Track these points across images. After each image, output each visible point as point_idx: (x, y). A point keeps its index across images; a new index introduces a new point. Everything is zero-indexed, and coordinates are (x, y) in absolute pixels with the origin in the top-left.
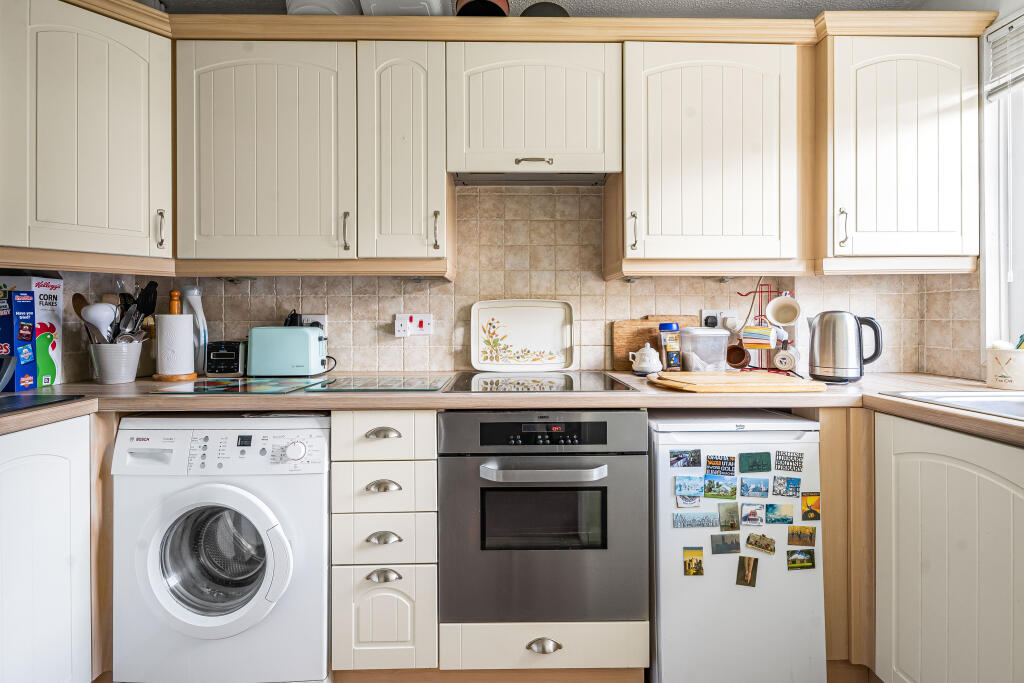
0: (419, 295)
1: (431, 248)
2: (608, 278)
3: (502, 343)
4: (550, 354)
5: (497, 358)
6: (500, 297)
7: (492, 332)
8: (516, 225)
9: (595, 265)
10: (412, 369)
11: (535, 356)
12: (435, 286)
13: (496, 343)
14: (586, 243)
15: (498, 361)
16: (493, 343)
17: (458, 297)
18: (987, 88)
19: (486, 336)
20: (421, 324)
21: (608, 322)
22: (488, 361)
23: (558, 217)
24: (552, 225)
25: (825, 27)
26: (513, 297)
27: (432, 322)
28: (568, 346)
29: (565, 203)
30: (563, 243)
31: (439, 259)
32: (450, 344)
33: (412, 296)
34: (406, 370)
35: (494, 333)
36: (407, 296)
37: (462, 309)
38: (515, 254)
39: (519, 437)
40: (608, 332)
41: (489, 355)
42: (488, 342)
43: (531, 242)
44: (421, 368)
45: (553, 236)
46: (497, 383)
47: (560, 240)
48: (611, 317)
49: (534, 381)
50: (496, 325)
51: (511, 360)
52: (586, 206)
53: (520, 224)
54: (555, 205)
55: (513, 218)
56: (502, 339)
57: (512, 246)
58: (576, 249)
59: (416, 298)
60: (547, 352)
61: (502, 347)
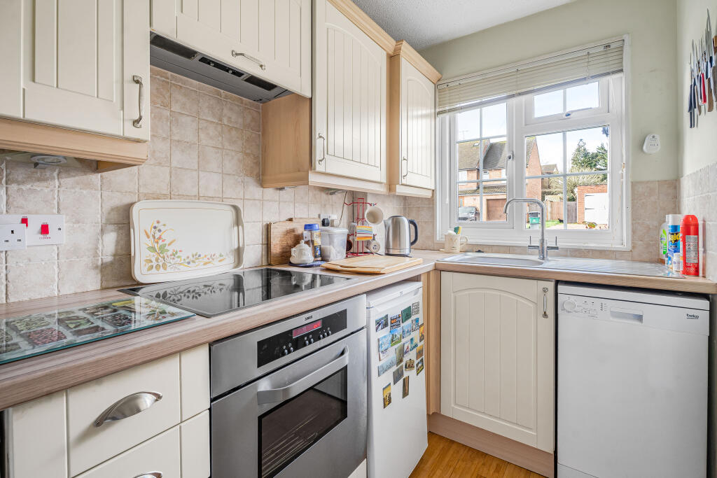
0: (38, 186)
1: (129, 125)
2: (265, 186)
3: (171, 249)
4: (221, 256)
5: (164, 267)
6: (164, 197)
7: (157, 235)
8: (183, 119)
9: (255, 173)
10: (25, 297)
11: (206, 260)
12: (70, 176)
13: (162, 248)
14: (248, 151)
15: (165, 269)
16: (159, 250)
17: (105, 194)
18: (437, 110)
19: (150, 242)
20: (45, 229)
21: (265, 223)
22: (154, 270)
23: (225, 121)
24: (219, 128)
25: (400, 49)
26: (181, 196)
27: (64, 226)
28: (236, 247)
29: (231, 109)
30: (229, 148)
31: (138, 141)
32: (96, 255)
33: (23, 187)
34: (12, 300)
35: (160, 238)
36: (14, 187)
37: (112, 209)
38: (183, 151)
39: (290, 345)
40: (265, 233)
41: (154, 264)
42: (152, 249)
43: (199, 140)
44: (45, 293)
45: (220, 138)
46: (165, 295)
47: (227, 144)
48: (267, 220)
49: (205, 286)
50: (163, 229)
51: (181, 267)
52: (249, 119)
53: (189, 119)
54: (223, 109)
55: (179, 111)
56: (169, 245)
57: (178, 141)
58: (240, 156)
59: (32, 191)
60: (217, 255)
61: (169, 253)
